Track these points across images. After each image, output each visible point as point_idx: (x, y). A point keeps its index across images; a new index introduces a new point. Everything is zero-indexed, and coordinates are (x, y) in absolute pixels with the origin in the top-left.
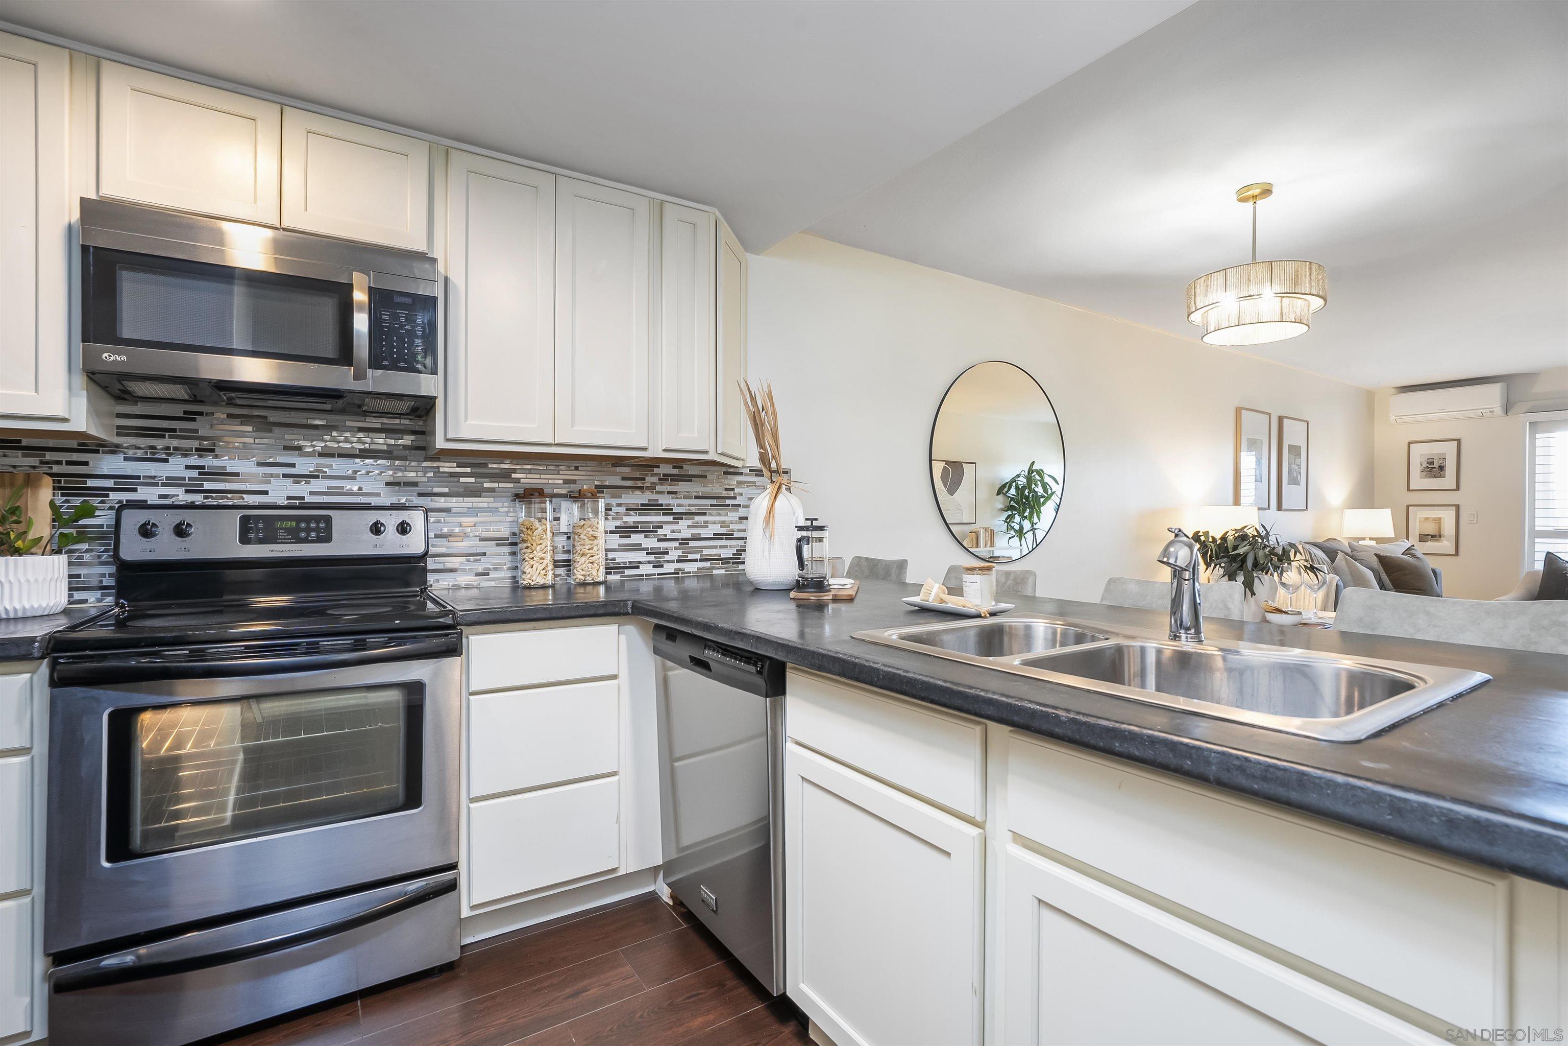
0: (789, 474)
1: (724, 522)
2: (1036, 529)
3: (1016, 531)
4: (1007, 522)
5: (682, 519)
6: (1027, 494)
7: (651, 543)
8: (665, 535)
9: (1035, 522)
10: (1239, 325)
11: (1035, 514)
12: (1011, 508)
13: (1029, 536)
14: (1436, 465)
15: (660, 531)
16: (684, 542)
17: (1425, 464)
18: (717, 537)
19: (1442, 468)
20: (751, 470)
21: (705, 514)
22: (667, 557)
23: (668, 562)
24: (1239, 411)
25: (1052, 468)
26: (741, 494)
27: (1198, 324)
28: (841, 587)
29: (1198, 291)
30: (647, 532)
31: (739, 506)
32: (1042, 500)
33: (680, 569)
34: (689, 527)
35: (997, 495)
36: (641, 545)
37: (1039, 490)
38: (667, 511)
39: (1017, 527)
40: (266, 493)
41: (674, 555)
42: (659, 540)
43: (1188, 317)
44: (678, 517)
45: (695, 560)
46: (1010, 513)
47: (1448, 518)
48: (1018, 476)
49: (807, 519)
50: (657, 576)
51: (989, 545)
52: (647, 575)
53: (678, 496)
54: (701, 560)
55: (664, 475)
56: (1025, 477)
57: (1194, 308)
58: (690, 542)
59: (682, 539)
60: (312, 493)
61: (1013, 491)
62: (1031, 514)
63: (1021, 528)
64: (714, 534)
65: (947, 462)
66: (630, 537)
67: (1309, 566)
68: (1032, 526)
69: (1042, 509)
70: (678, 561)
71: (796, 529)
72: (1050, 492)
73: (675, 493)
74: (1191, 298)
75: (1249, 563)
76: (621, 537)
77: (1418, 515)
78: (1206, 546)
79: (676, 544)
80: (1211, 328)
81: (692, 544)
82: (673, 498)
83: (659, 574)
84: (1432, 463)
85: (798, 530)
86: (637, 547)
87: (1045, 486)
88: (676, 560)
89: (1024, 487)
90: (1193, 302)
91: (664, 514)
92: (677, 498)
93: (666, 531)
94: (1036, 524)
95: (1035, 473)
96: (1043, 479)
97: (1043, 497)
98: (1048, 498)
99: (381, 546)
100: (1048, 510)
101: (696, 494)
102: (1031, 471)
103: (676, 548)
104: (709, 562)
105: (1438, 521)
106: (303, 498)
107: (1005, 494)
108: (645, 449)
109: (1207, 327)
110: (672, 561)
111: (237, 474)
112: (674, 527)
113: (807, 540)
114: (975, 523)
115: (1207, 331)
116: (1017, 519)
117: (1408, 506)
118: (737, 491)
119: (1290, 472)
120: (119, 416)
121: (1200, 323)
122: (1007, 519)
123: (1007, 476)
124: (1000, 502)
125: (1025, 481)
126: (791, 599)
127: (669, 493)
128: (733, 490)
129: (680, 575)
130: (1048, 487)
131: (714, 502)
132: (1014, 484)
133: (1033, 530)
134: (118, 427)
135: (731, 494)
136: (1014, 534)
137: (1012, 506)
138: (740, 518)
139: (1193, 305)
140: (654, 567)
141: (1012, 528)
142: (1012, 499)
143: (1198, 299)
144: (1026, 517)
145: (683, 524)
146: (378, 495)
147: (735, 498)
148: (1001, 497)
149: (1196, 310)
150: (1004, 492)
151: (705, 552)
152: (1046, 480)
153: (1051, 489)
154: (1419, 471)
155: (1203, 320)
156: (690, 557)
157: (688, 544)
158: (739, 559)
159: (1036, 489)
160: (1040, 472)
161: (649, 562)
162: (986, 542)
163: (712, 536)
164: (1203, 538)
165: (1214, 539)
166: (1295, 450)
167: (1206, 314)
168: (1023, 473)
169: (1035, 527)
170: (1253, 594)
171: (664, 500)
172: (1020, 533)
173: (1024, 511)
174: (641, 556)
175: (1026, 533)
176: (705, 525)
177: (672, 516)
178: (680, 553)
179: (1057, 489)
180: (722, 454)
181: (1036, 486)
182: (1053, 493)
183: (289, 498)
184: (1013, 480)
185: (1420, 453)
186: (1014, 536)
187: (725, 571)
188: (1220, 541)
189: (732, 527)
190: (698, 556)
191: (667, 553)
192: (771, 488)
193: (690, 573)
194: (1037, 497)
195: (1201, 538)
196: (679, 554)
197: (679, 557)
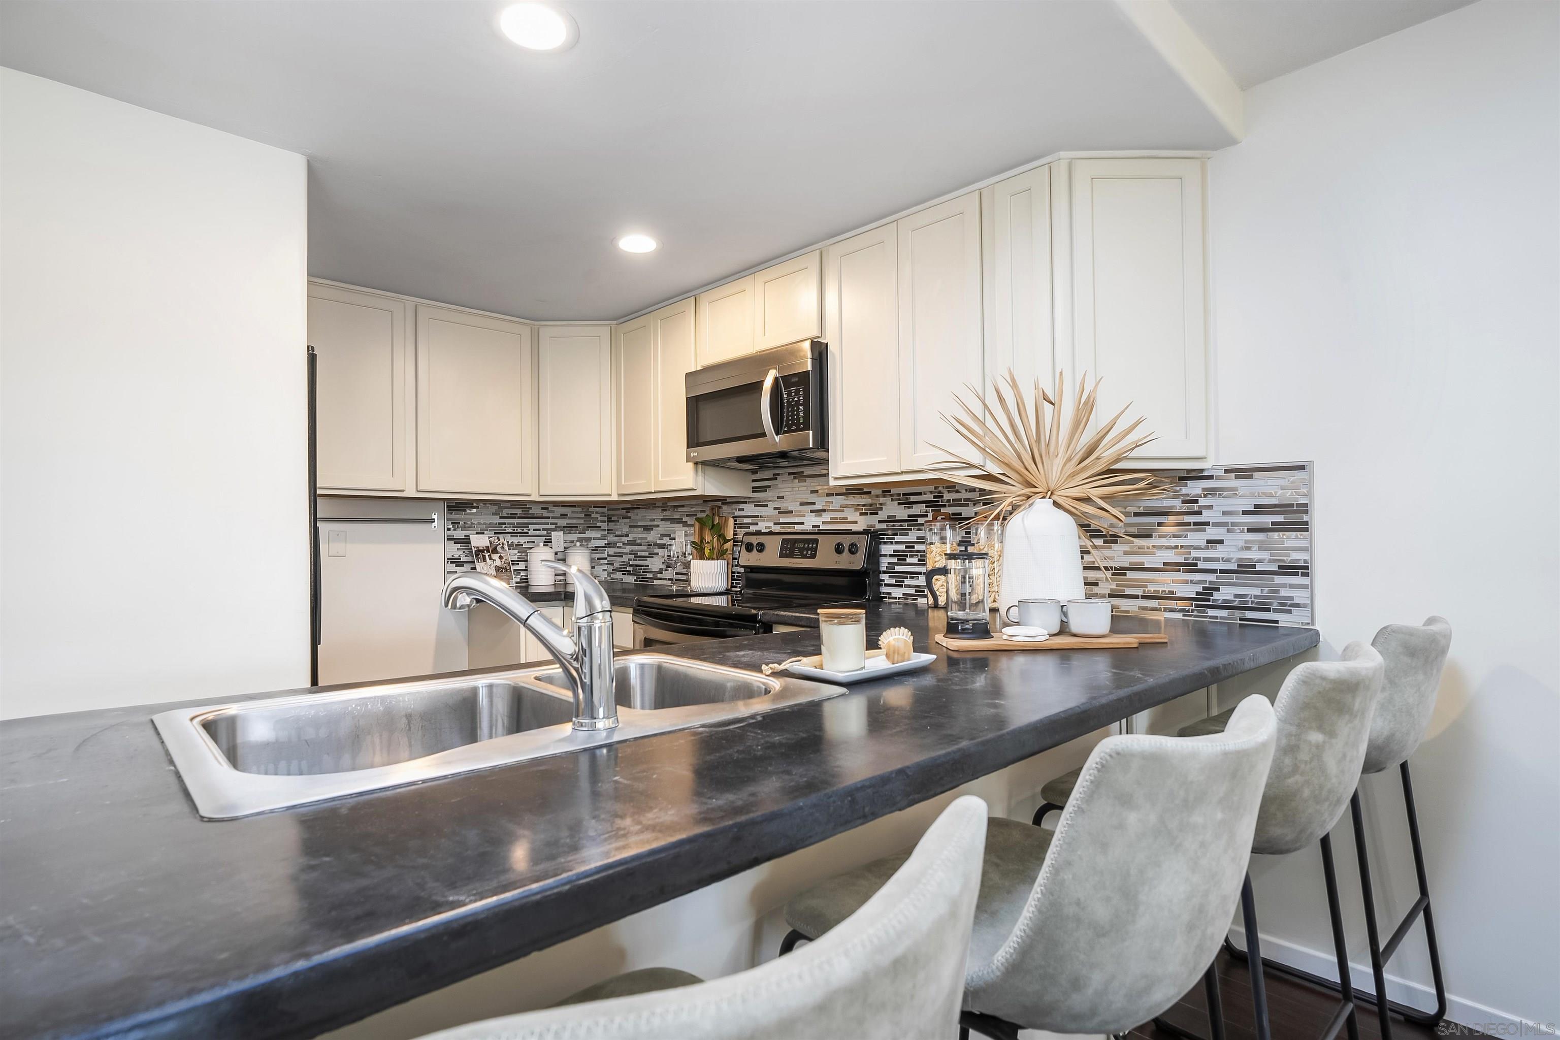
0: (1309, 471)
1: (1182, 547)
5: (1116, 543)
16: (1120, 572)
18: (1169, 567)
20: (1227, 471)
21: (1150, 536)
26: (1210, 507)
31: (1207, 524)
34: (1126, 553)
40: (803, 523)
44: (1110, 541)
45: (1136, 598)
54: (1143, 597)
58: (1127, 573)
59: (1116, 569)
60: (824, 523)
64: (1165, 564)
81: (1130, 575)
88: (1109, 594)
99: (853, 563)
106: (819, 526)
111: (792, 512)
112: (1107, 553)
118: (1203, 502)
120: (753, 481)
128: (1196, 501)
134: (753, 488)
135: (1195, 507)
138: (1209, 542)
145: (1118, 549)
146: (856, 522)
147: (1200, 513)
156: (1128, 591)
157: (1125, 575)
158: (1208, 600)
176: (1151, 551)
183: (813, 527)
187: (1184, 615)
189: (1194, 554)
190: (1139, 592)
193: (1128, 612)
197: (1112, 590)
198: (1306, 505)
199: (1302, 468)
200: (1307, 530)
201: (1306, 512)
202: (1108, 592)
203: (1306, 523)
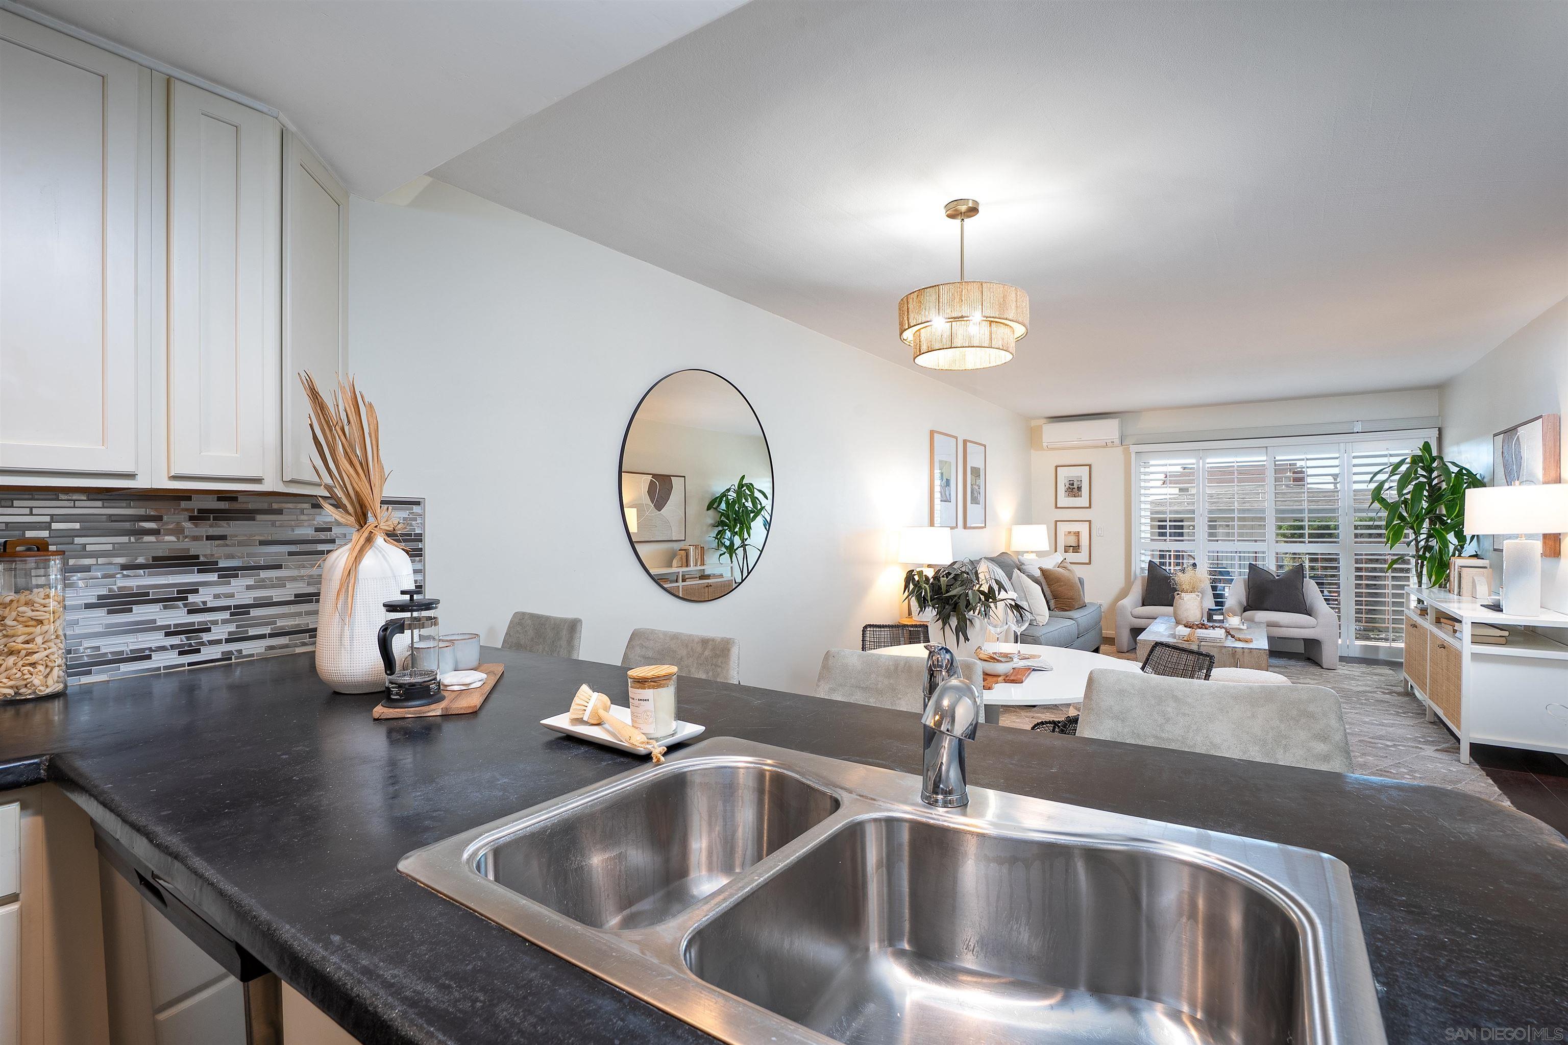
0: (422, 505)
1: (311, 577)
2: (747, 545)
3: (726, 547)
4: (717, 539)
5: (236, 576)
6: (737, 509)
7: (178, 616)
8: (204, 603)
9: (745, 537)
10: (951, 348)
11: (745, 530)
12: (722, 523)
13: (740, 552)
14: (1076, 486)
15: (192, 598)
16: (240, 611)
17: (1068, 486)
19: (1079, 489)
21: (279, 566)
22: (206, 637)
23: (212, 643)
24: (932, 433)
25: (762, 483)
27: (908, 344)
28: (463, 688)
29: (910, 306)
30: (167, 602)
32: (752, 515)
33: (231, 652)
34: (249, 588)
35: (708, 510)
36: (154, 621)
37: (749, 504)
38: (207, 567)
39: (727, 543)
41: (220, 632)
42: (190, 612)
43: (900, 336)
44: (228, 574)
45: (262, 637)
46: (720, 528)
47: (1083, 529)
48: (728, 490)
49: (403, 593)
50: (187, 668)
51: (699, 563)
52: (165, 668)
53: (227, 542)
54: (271, 635)
55: (200, 511)
56: (735, 491)
57: (907, 325)
58: (251, 610)
59: (236, 607)
61: (723, 506)
62: (741, 529)
63: (732, 544)
64: (296, 596)
65: (654, 476)
66: (130, 610)
67: (1014, 604)
68: (743, 542)
69: (752, 524)
70: (228, 641)
71: (384, 609)
72: (759, 507)
73: (223, 538)
74: (904, 314)
75: (962, 604)
76: (110, 612)
77: (1063, 528)
78: (920, 588)
79: (226, 615)
80: (924, 348)
81: (254, 612)
82: (218, 546)
83: (190, 664)
84: (1073, 484)
85: (387, 611)
86: (149, 627)
87: (754, 500)
88: (226, 639)
89: (734, 502)
90: (906, 319)
91: (199, 571)
92: (227, 545)
93: (204, 596)
94: (746, 539)
95: (745, 488)
96: (753, 493)
97: (752, 512)
98: (757, 513)
100: (757, 525)
101: (262, 538)
102: (741, 486)
103: (225, 622)
104: (287, 637)
105: (1077, 534)
107: (716, 509)
108: (131, 476)
109: (920, 347)
110: (218, 642)
112: (221, 589)
113: (400, 627)
114: (685, 540)
115: (920, 351)
116: (728, 534)
117: (1056, 522)
118: (336, 530)
119: (972, 492)
121: (912, 342)
122: (717, 535)
123: (719, 489)
124: (711, 517)
125: (735, 495)
126: (375, 720)
127: (209, 538)
128: (330, 530)
129: (233, 661)
130: (758, 502)
131: (293, 548)
132: (724, 499)
133: (744, 546)
136: (725, 550)
137: (722, 521)
139: (906, 322)
140: (181, 653)
141: (723, 544)
142: (722, 514)
143: (911, 315)
144: (736, 533)
145: (238, 583)
148: (711, 512)
149: (909, 328)
150: (714, 506)
151: (280, 623)
152: (756, 495)
153: (761, 504)
154: (1064, 492)
155: (915, 340)
156: (252, 632)
157: (247, 612)
159: (746, 504)
160: (750, 487)
161: (173, 647)
162: (696, 560)
163: (293, 599)
164: (916, 578)
165: (927, 579)
166: (976, 472)
167: (918, 333)
168: (733, 487)
169: (746, 543)
170: (967, 639)
171: (203, 549)
172: (731, 550)
173: (735, 526)
174: (156, 639)
175: (737, 549)
176: (280, 583)
177: (217, 573)
178: (232, 628)
179: (766, 503)
180: (293, 481)
181: (747, 501)
182: (763, 508)
184: (724, 495)
185: (1065, 475)
186: (724, 553)
188: (932, 579)
190: (266, 630)
191: (208, 630)
192: (358, 538)
193: (252, 655)
194: (747, 512)
195: (915, 577)
196: (230, 630)
197: (230, 633)
198: (421, 535)
199: (418, 503)
200: (421, 555)
201: (421, 541)
202: (224, 637)
203: (421, 550)
